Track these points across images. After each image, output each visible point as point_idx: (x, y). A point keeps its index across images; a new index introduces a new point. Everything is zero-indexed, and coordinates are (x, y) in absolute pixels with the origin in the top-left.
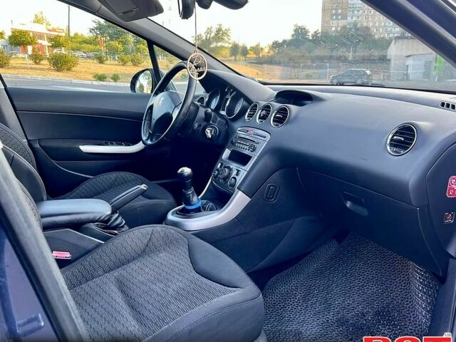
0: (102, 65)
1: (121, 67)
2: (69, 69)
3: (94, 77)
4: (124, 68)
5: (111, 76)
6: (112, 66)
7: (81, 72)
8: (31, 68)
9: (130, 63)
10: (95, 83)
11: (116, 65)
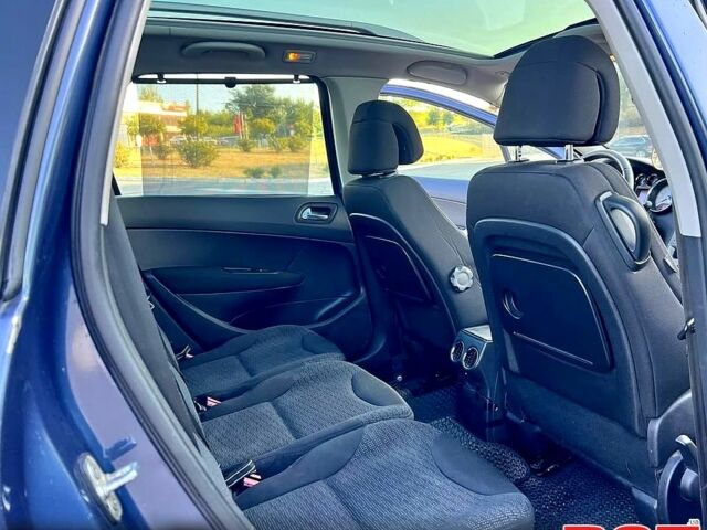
0: (249, 155)
1: (276, 156)
2: (207, 164)
3: (245, 172)
4: (280, 157)
5: (269, 169)
6: (262, 156)
7: (223, 166)
8: (157, 166)
9: (287, 149)
10: (249, 181)
11: (268, 153)
